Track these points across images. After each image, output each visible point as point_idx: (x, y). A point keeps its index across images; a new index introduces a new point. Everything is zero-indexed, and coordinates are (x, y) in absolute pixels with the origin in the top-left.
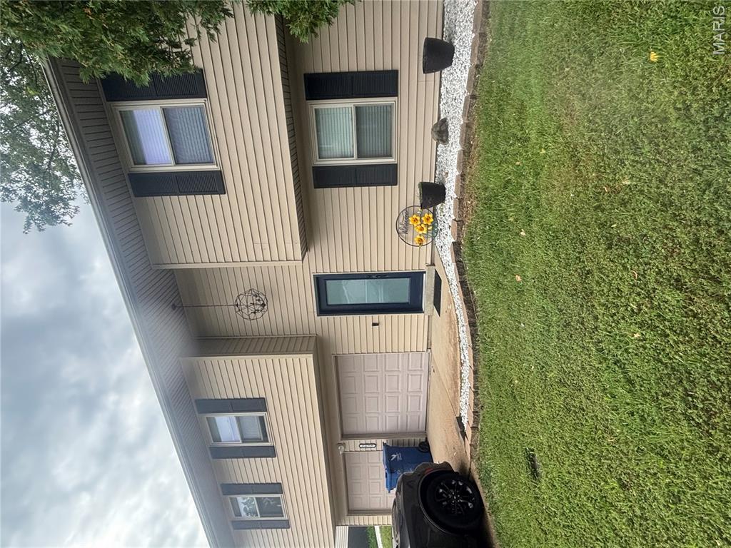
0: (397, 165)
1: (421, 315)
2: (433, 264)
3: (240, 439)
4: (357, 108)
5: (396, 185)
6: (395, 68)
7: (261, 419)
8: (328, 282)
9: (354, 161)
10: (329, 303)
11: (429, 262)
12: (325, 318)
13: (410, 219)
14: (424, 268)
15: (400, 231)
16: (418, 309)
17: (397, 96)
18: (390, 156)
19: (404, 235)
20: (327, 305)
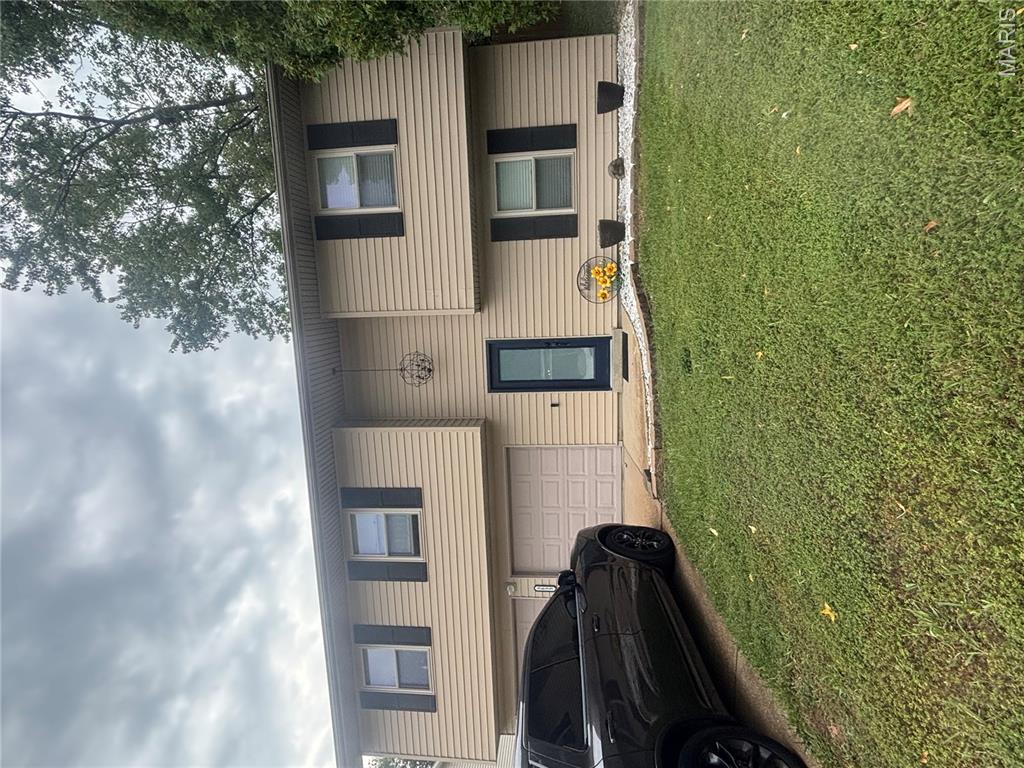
0: (576, 215)
1: (609, 393)
2: (619, 327)
3: (386, 551)
4: (537, 161)
5: (576, 236)
6: (573, 122)
7: (415, 517)
8: (503, 352)
9: (534, 213)
10: (503, 379)
11: (615, 325)
12: (496, 395)
13: (592, 271)
14: (609, 332)
15: (582, 287)
16: (606, 386)
17: (575, 147)
18: (570, 206)
19: (586, 291)
20: (500, 381)
